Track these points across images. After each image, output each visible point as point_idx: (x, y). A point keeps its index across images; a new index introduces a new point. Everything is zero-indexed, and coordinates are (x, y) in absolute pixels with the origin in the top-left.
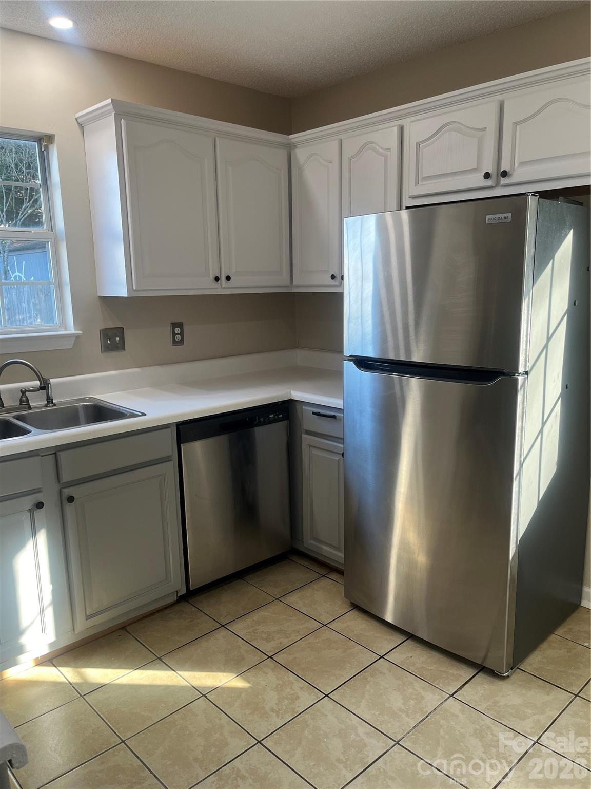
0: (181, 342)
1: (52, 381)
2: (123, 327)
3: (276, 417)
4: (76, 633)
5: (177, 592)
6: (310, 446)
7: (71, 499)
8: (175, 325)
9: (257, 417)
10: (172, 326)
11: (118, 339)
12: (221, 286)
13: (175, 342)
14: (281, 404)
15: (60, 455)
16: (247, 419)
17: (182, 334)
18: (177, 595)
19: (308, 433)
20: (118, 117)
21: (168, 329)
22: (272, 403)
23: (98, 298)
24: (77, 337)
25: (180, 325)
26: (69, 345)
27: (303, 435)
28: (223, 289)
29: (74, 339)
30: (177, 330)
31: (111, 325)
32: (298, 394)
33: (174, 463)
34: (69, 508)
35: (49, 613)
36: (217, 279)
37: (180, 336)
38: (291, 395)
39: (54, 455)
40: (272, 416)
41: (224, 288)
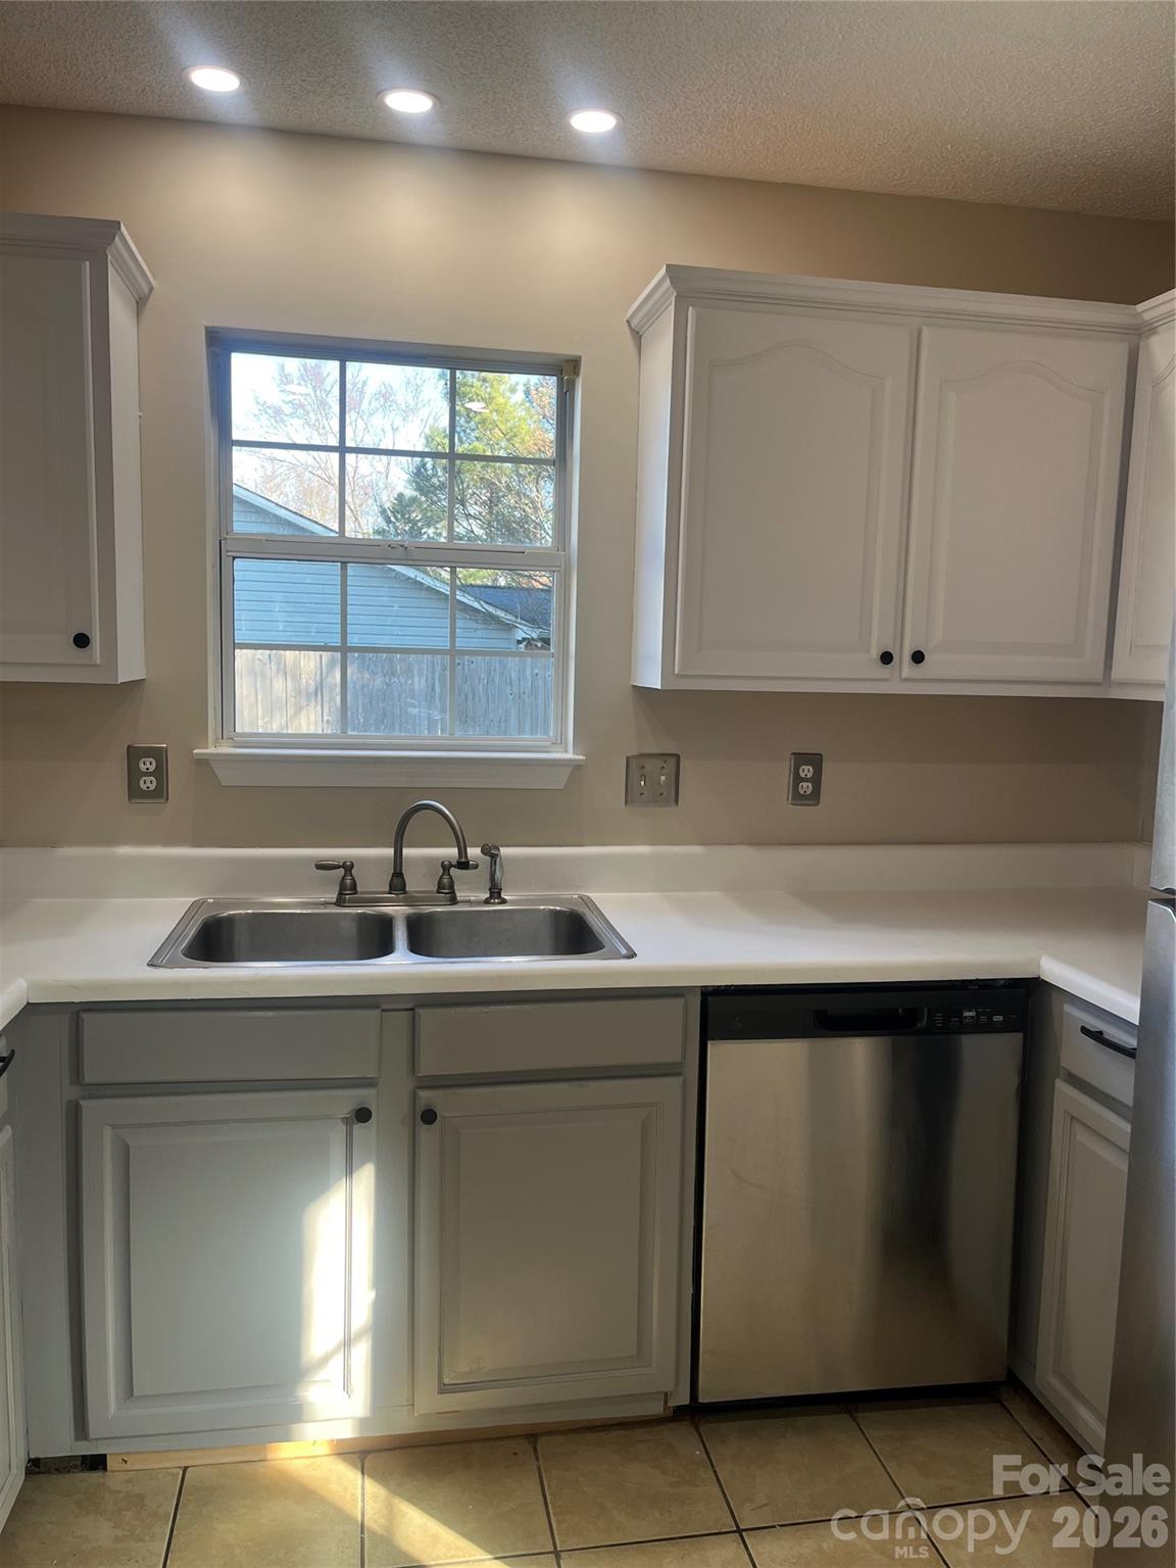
0: (815, 797)
1: (504, 851)
2: (679, 753)
3: (983, 1019)
4: (416, 1415)
5: (666, 1394)
6: (1072, 1118)
7: (429, 1116)
8: (801, 758)
9: (926, 1010)
10: (795, 758)
11: (663, 778)
12: (900, 675)
13: (798, 798)
14: (1003, 986)
15: (420, 1015)
16: (900, 1010)
17: (816, 780)
18: (666, 1402)
19: (1075, 1081)
20: (682, 302)
21: (784, 769)
22: (977, 980)
23: (631, 690)
24: (577, 768)
25: (816, 760)
26: (559, 781)
27: (1058, 1081)
28: (902, 681)
29: (570, 769)
30: (807, 771)
31: (653, 748)
32: (1057, 970)
33: (684, 1082)
34: (426, 1133)
35: (362, 1352)
36: (886, 658)
37: (810, 785)
38: (1039, 966)
39: (411, 1012)
40: (971, 1014)
41: (906, 680)
